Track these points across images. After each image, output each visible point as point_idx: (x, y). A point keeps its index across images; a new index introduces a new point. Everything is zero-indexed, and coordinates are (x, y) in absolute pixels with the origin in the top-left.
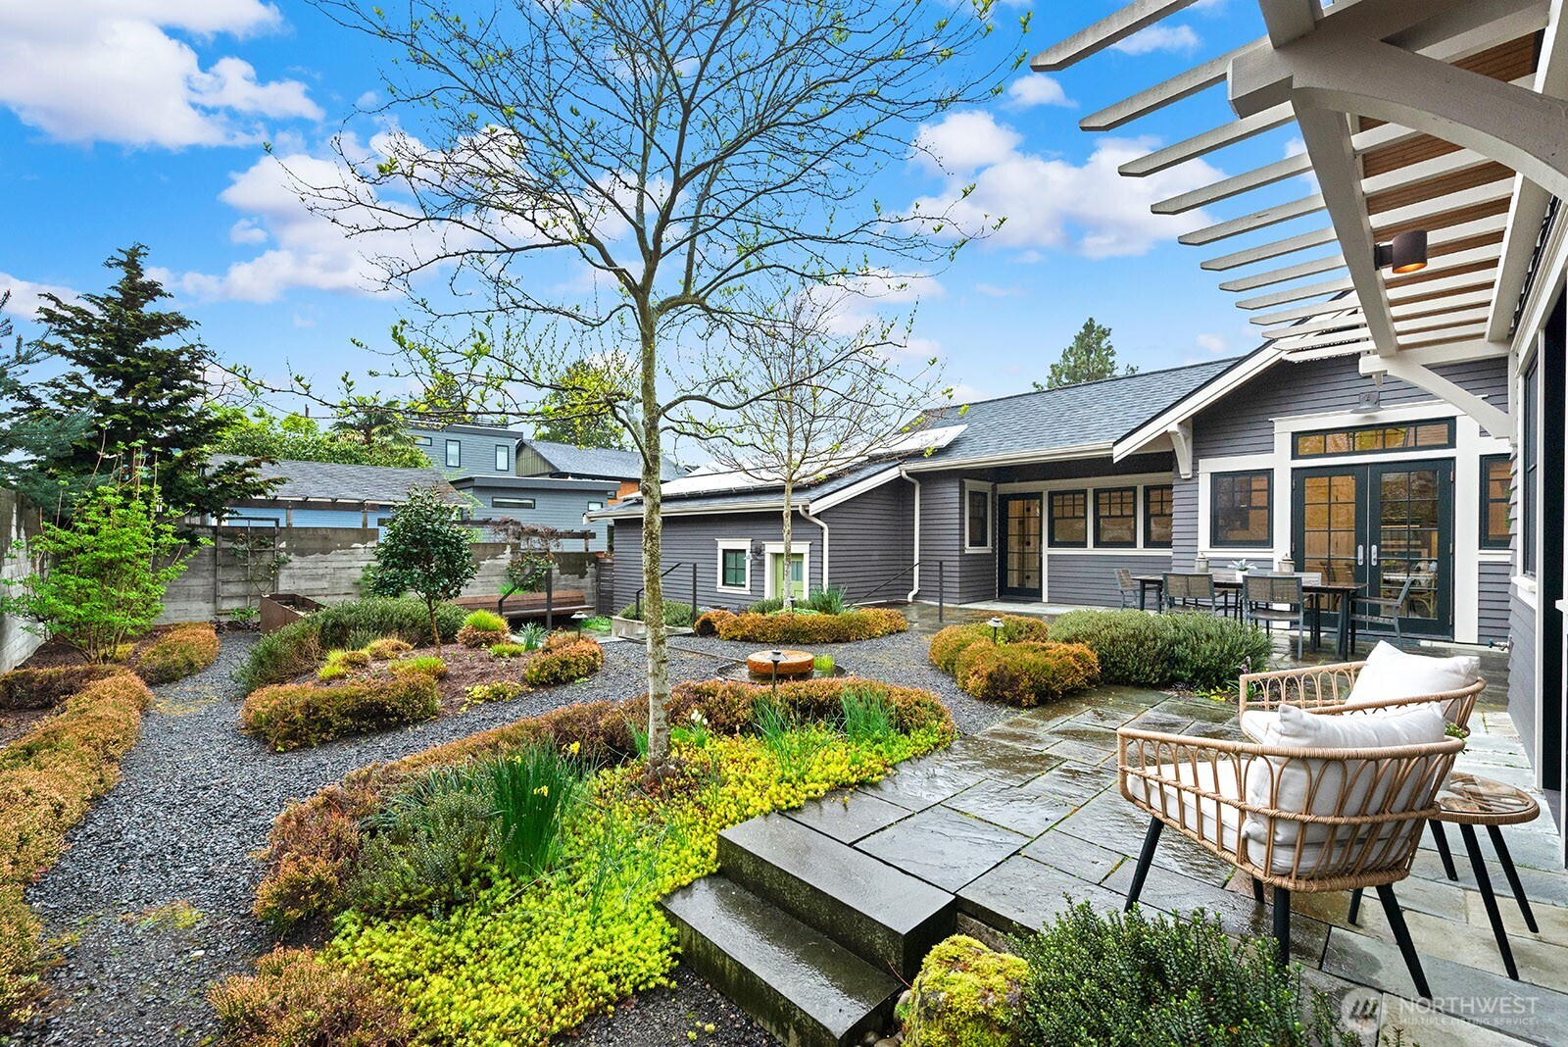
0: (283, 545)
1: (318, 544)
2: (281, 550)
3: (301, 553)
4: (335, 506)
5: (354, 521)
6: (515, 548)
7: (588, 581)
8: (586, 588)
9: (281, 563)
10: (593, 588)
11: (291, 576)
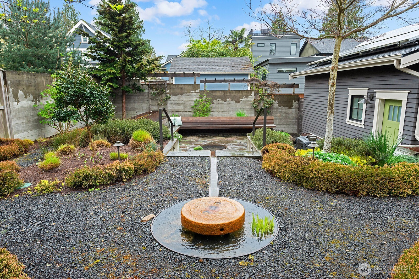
0: (168, 91)
1: (179, 91)
2: (168, 93)
3: (174, 95)
4: (185, 75)
5: (191, 81)
6: (256, 93)
7: (293, 110)
8: (292, 114)
9: (167, 99)
10: (296, 114)
11: (171, 104)
